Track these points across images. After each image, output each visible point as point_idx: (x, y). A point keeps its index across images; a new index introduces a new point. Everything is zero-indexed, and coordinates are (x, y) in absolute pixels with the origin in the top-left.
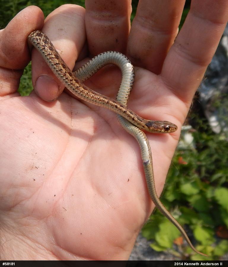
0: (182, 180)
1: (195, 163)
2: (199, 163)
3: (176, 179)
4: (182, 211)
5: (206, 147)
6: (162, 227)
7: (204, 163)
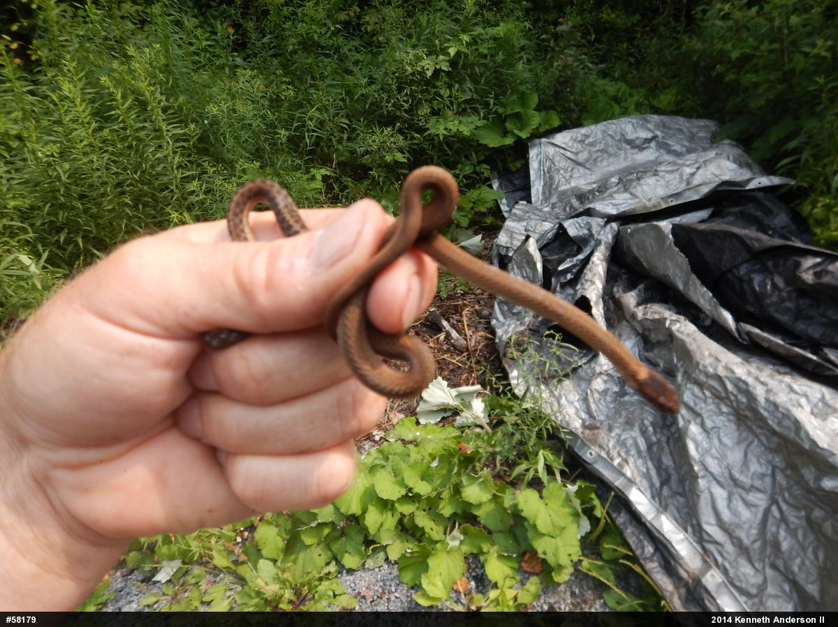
0: (464, 479)
1: (484, 450)
2: (491, 450)
3: (454, 479)
4: (465, 533)
5: (501, 422)
6: (432, 562)
7: (498, 449)
